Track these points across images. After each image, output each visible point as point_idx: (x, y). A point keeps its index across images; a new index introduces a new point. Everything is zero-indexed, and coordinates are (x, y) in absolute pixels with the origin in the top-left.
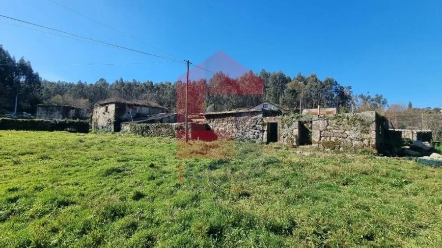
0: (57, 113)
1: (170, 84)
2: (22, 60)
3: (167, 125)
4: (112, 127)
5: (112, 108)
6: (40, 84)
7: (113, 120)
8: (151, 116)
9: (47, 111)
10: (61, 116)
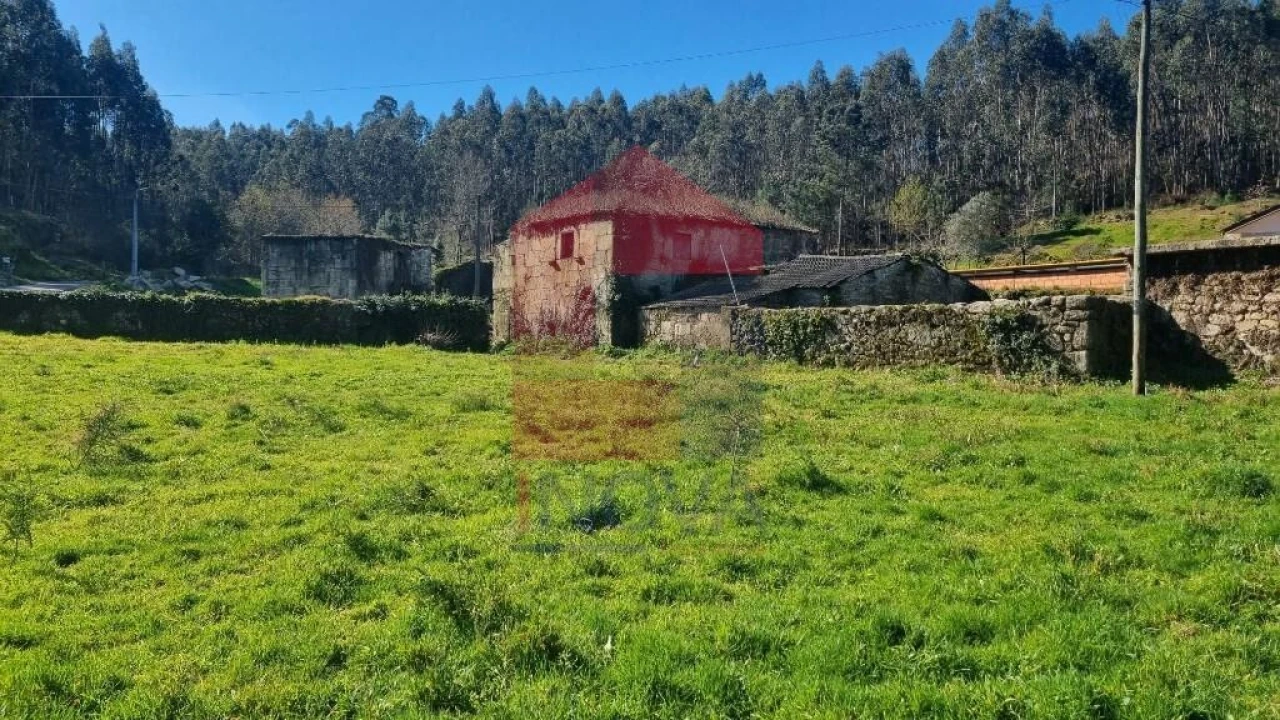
0: (335, 269)
1: (707, 98)
2: (103, 42)
3: (941, 312)
4: (603, 325)
5: (597, 239)
6: (168, 144)
7: (604, 293)
8: (766, 272)
9: (299, 261)
10: (352, 283)
